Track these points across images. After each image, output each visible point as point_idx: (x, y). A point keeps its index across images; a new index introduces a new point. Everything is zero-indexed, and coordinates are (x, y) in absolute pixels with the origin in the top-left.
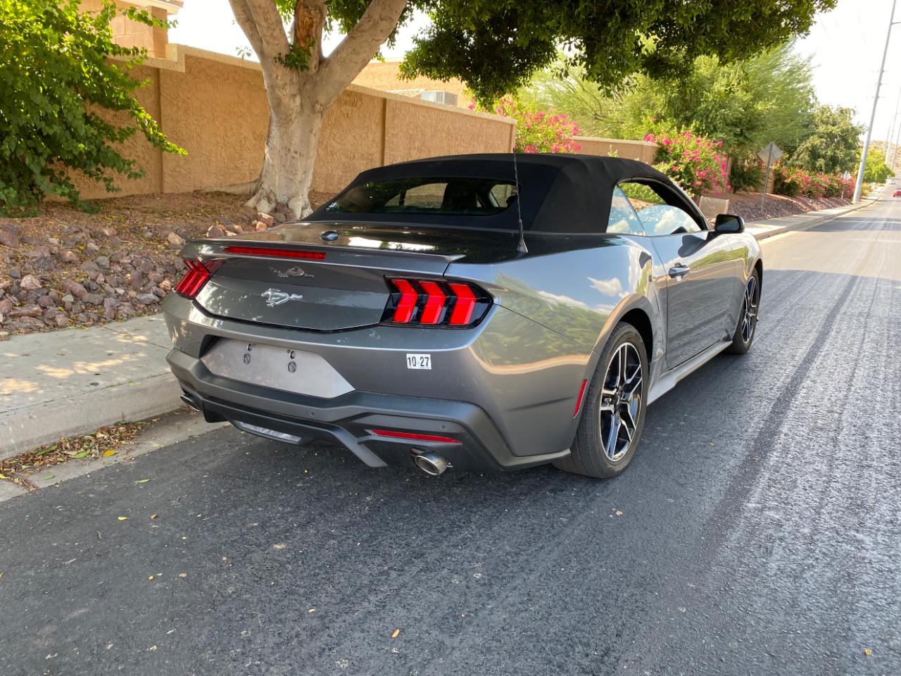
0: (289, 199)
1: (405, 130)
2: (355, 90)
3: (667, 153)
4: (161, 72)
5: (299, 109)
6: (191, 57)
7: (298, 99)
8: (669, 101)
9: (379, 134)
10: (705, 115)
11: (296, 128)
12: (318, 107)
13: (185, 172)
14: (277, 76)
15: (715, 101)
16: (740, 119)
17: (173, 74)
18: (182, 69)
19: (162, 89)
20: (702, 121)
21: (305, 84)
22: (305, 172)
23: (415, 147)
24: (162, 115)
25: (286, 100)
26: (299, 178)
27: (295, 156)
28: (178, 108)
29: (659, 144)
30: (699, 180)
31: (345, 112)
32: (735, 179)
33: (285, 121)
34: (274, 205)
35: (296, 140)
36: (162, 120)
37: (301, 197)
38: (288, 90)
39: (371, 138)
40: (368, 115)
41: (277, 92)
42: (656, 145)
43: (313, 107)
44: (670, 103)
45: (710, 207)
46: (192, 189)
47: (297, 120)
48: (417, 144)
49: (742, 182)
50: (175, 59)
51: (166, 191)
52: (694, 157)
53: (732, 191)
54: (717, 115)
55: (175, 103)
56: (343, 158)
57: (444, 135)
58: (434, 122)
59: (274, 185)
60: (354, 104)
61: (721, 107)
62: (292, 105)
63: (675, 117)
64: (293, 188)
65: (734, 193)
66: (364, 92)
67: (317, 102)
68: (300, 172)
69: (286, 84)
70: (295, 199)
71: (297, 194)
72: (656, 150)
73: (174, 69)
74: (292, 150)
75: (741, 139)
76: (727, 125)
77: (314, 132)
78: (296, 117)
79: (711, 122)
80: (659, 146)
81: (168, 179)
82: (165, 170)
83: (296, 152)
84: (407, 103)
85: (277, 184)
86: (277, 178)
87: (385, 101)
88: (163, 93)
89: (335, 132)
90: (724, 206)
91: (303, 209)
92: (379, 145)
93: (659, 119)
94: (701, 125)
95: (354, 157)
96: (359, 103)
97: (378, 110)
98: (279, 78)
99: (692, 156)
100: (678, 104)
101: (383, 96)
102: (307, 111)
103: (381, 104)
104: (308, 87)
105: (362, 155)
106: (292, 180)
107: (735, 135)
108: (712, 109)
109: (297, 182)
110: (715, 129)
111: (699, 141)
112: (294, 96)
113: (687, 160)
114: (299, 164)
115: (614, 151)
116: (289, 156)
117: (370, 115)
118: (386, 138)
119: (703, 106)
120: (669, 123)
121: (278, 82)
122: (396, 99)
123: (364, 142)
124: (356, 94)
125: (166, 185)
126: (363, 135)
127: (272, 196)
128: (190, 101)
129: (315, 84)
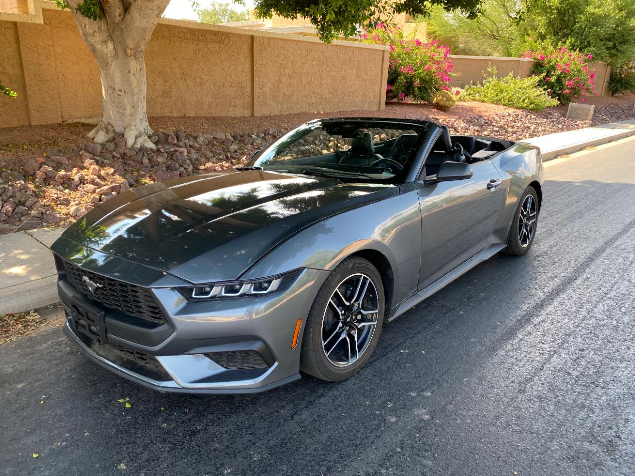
0: (125, 129)
1: (274, 61)
2: (221, 30)
3: (542, 67)
4: (18, 25)
5: (113, 54)
6: (49, 10)
7: (110, 45)
8: (550, 22)
9: (247, 66)
10: (581, 32)
11: (115, 69)
12: (129, 51)
13: (51, 107)
14: (85, 25)
15: (589, 21)
16: (614, 34)
17: (35, 26)
18: (40, 21)
19: (20, 39)
20: (578, 37)
21: (113, 31)
22: (133, 107)
23: (285, 75)
24: (23, 61)
25: (98, 46)
26: (128, 111)
27: (120, 93)
29: (535, 58)
30: (568, 89)
31: (213, 49)
32: (613, 85)
33: (105, 65)
34: (111, 135)
35: (118, 80)
36: (24, 65)
37: (134, 127)
38: (98, 37)
39: (239, 70)
40: (236, 50)
41: (89, 39)
42: (532, 60)
43: (125, 51)
44: (550, 23)
45: (577, 111)
46: (59, 121)
47: (113, 63)
48: (287, 71)
49: (619, 88)
50: (33, 13)
51: (33, 124)
52: (565, 69)
53: (610, 94)
54: (590, 33)
55: (35, 50)
56: (213, 87)
57: (315, 63)
58: (304, 52)
59: (110, 118)
60: (221, 42)
61: (594, 25)
62: (106, 50)
63: (554, 35)
64: (126, 120)
65: (612, 95)
66: (230, 31)
67: (127, 47)
68: (128, 107)
69: (95, 32)
70: (127, 130)
71: (130, 125)
72: (532, 64)
73: (31, 22)
74: (117, 89)
75: (613, 51)
76: (601, 40)
77: (132, 72)
78: (112, 61)
79: (585, 39)
80: (537, 61)
81: (33, 113)
82: (30, 106)
83: (120, 91)
84: (275, 38)
85: (113, 117)
86: (111, 113)
87: (252, 37)
88: (22, 43)
89: (203, 66)
90: (590, 109)
91: (137, 137)
92: (249, 75)
93: (543, 37)
94: (576, 41)
95: (224, 86)
96: (226, 41)
97: (246, 47)
98: (87, 27)
99: (564, 68)
100: (558, 24)
101: (251, 33)
102: (121, 55)
103: (249, 41)
104: (117, 33)
105: (232, 83)
106: (123, 114)
107: (608, 48)
108: (585, 28)
109: (128, 115)
110: (589, 44)
111: (571, 56)
112: (105, 42)
113: (558, 72)
114: (125, 100)
115: (492, 67)
116: (116, 94)
117: (238, 50)
118: (255, 68)
119: (578, 25)
120: (548, 40)
121: (88, 30)
122: (264, 35)
123: (232, 73)
124: (223, 33)
125: (32, 119)
126: (232, 67)
127: (109, 128)
128: (51, 48)
129: (122, 31)
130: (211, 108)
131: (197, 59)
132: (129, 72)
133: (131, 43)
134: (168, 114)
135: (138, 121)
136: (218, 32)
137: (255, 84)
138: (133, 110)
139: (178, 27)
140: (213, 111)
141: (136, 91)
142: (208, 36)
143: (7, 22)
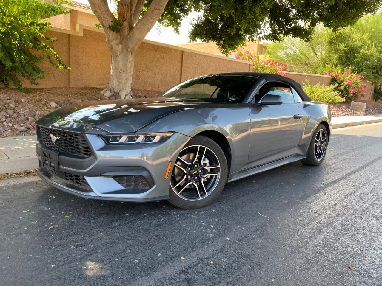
0: (120, 91)
1: (193, 65)
2: (167, 46)
3: (336, 81)
4: (71, 36)
5: (121, 51)
6: (86, 30)
7: (120, 46)
8: (340, 57)
9: (179, 66)
10: (358, 64)
11: (120, 59)
12: (129, 50)
13: (80, 78)
14: (110, 35)
15: (362, 58)
16: (377, 66)
17: (77, 37)
18: (81, 35)
19: (71, 43)
20: (356, 66)
21: (123, 39)
22: (126, 79)
23: (198, 73)
24: (71, 54)
25: (114, 46)
26: (123, 81)
27: (121, 71)
28: (79, 51)
29: (332, 76)
30: (351, 94)
31: (162, 56)
32: (376, 95)
33: (116, 56)
34: (112, 93)
35: (121, 65)
36: (71, 56)
37: (125, 90)
38: (115, 42)
39: (175, 68)
40: (174, 58)
41: (111, 43)
42: (330, 77)
43: (127, 50)
44: (340, 58)
45: (356, 106)
46: (84, 86)
47: (120, 55)
48: (199, 71)
49: (379, 96)
50: (78, 31)
51: (71, 86)
52: (349, 83)
53: (375, 100)
54: (363, 64)
55: (77, 49)
56: (161, 76)
57: (213, 68)
58: (208, 62)
59: (113, 84)
60: (167, 53)
61: (365, 60)
62: (117, 49)
63: (342, 65)
64: (121, 86)
65: (376, 101)
66: (172, 48)
67: (129, 47)
68: (124, 79)
69: (114, 39)
70: (121, 91)
71: (123, 89)
72: (330, 79)
73: (77, 35)
74: (119, 69)
75: (376, 75)
76: (369, 68)
77: (129, 61)
78: (120, 54)
79: (360, 67)
80: (332, 78)
81: (72, 81)
82: (71, 77)
83: (121, 70)
84: (194, 53)
85: (114, 84)
86: (114, 81)
87: (183, 52)
88: (71, 45)
89: (157, 65)
90: (364, 105)
91: (126, 95)
92: (180, 71)
93: (336, 66)
94: (355, 68)
95: (166, 76)
96: (170, 52)
97: (180, 56)
98: (111, 36)
99: (348, 82)
100: (344, 59)
101: (182, 50)
102: (125, 51)
103: (181, 53)
104: (125, 40)
105: (171, 75)
106: (120, 83)
107: (373, 73)
108: (360, 61)
109: (123, 83)
110: (363, 70)
111: (352, 75)
112: (118, 44)
113: (345, 84)
114: (123, 75)
115: (308, 79)
116: (118, 72)
117: (175, 58)
118: (183, 68)
119: (356, 60)
120: (339, 67)
121: (110, 38)
122: (189, 51)
123: (171, 69)
124: (168, 48)
125: (71, 84)
126: (171, 67)
127: (112, 89)
128: (84, 49)
129: (127, 39)
130: (159, 87)
131: (154, 60)
132: (127, 61)
133: (131, 46)
134: (137, 88)
135: (127, 87)
136: (166, 48)
137: (182, 77)
138: (126, 81)
139: (147, 43)
140: (160, 89)
141: (129, 71)
142: (161, 49)
143: (65, 34)
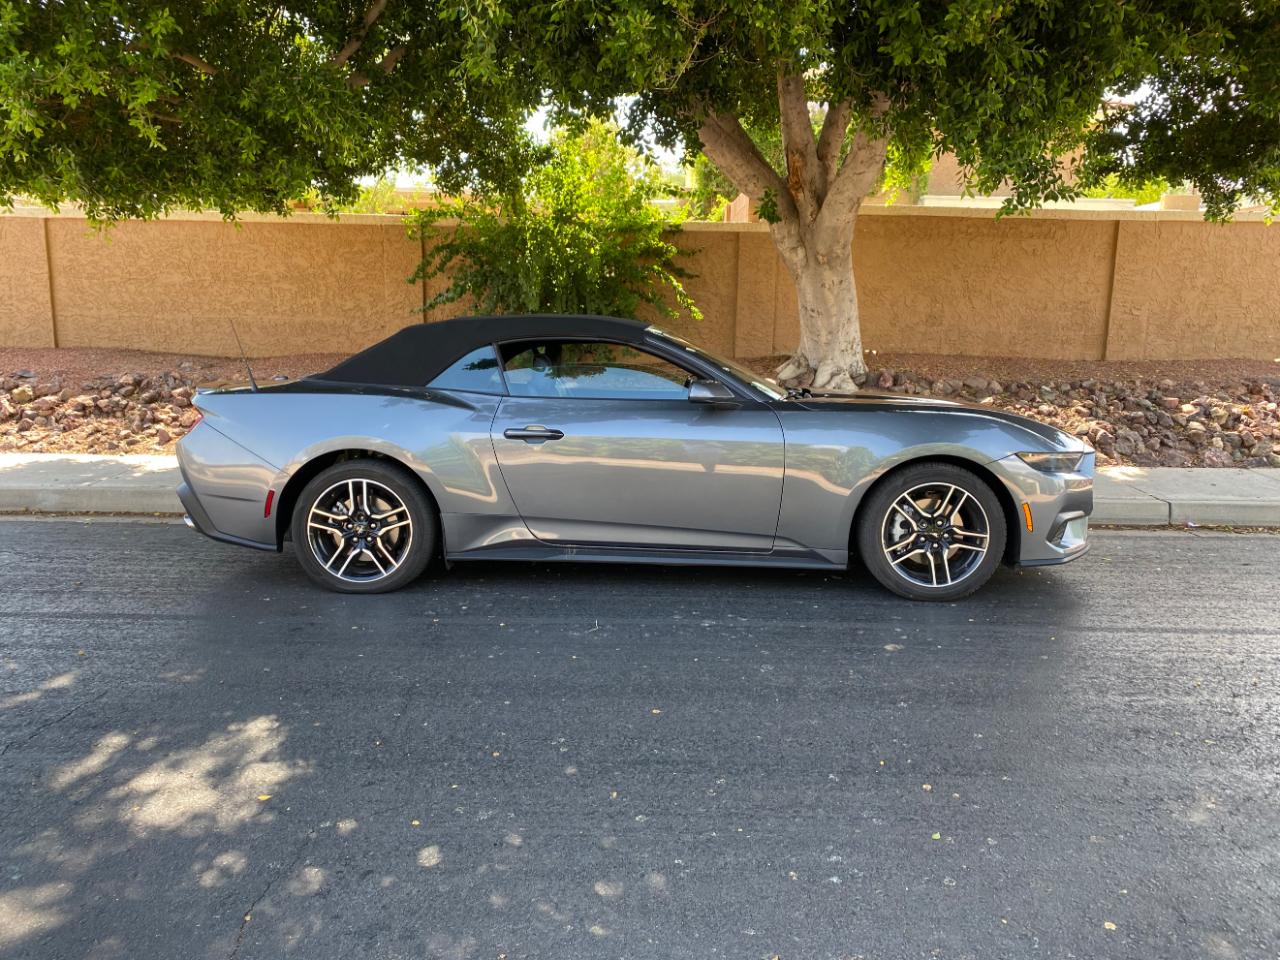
0: (819, 363)
1: (1169, 262)
4: (739, 236)
5: (804, 263)
7: (801, 252)
9: (1101, 273)
11: (806, 283)
13: (762, 335)
17: (754, 235)
18: (766, 229)
19: (740, 253)
21: (804, 234)
23: (1194, 287)
24: (739, 279)
25: (787, 255)
27: (812, 314)
28: (758, 269)
31: (1029, 248)
33: (795, 278)
34: (802, 370)
35: (810, 297)
36: (739, 283)
37: (832, 361)
38: (787, 243)
39: (1084, 280)
40: (1078, 248)
41: (778, 246)
43: (817, 259)
47: (804, 275)
48: (1201, 281)
51: (737, 355)
55: (755, 264)
56: (1022, 310)
59: (805, 348)
60: (1048, 236)
62: (795, 259)
64: (821, 351)
66: (1068, 218)
67: (819, 253)
69: (784, 237)
70: (821, 364)
71: (825, 358)
73: (754, 231)
74: (809, 308)
77: (828, 286)
78: (803, 272)
81: (740, 343)
82: (738, 334)
83: (813, 311)
86: (807, 342)
87: (1117, 224)
89: (1007, 276)
91: (833, 375)
92: (1103, 291)
95: (1045, 308)
96: (1060, 233)
97: (1103, 239)
101: (1114, 217)
102: (812, 263)
103: (1111, 231)
104: (808, 237)
105: (1064, 303)
106: (818, 343)
109: (824, 344)
112: (794, 249)
114: (819, 323)
116: (808, 316)
118: (1116, 277)
122: (1145, 219)
123: (1066, 286)
124: (1054, 222)
125: (737, 350)
126: (1067, 276)
127: (802, 361)
130: (1015, 344)
131: (997, 264)
132: (823, 285)
133: (822, 249)
135: (837, 353)
136: (1045, 221)
137: (1113, 305)
138: (829, 337)
140: (1018, 348)
141: (834, 310)
143: (729, 233)
